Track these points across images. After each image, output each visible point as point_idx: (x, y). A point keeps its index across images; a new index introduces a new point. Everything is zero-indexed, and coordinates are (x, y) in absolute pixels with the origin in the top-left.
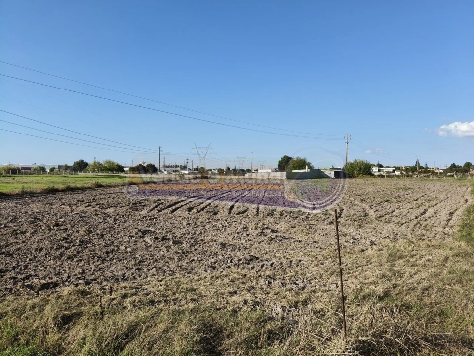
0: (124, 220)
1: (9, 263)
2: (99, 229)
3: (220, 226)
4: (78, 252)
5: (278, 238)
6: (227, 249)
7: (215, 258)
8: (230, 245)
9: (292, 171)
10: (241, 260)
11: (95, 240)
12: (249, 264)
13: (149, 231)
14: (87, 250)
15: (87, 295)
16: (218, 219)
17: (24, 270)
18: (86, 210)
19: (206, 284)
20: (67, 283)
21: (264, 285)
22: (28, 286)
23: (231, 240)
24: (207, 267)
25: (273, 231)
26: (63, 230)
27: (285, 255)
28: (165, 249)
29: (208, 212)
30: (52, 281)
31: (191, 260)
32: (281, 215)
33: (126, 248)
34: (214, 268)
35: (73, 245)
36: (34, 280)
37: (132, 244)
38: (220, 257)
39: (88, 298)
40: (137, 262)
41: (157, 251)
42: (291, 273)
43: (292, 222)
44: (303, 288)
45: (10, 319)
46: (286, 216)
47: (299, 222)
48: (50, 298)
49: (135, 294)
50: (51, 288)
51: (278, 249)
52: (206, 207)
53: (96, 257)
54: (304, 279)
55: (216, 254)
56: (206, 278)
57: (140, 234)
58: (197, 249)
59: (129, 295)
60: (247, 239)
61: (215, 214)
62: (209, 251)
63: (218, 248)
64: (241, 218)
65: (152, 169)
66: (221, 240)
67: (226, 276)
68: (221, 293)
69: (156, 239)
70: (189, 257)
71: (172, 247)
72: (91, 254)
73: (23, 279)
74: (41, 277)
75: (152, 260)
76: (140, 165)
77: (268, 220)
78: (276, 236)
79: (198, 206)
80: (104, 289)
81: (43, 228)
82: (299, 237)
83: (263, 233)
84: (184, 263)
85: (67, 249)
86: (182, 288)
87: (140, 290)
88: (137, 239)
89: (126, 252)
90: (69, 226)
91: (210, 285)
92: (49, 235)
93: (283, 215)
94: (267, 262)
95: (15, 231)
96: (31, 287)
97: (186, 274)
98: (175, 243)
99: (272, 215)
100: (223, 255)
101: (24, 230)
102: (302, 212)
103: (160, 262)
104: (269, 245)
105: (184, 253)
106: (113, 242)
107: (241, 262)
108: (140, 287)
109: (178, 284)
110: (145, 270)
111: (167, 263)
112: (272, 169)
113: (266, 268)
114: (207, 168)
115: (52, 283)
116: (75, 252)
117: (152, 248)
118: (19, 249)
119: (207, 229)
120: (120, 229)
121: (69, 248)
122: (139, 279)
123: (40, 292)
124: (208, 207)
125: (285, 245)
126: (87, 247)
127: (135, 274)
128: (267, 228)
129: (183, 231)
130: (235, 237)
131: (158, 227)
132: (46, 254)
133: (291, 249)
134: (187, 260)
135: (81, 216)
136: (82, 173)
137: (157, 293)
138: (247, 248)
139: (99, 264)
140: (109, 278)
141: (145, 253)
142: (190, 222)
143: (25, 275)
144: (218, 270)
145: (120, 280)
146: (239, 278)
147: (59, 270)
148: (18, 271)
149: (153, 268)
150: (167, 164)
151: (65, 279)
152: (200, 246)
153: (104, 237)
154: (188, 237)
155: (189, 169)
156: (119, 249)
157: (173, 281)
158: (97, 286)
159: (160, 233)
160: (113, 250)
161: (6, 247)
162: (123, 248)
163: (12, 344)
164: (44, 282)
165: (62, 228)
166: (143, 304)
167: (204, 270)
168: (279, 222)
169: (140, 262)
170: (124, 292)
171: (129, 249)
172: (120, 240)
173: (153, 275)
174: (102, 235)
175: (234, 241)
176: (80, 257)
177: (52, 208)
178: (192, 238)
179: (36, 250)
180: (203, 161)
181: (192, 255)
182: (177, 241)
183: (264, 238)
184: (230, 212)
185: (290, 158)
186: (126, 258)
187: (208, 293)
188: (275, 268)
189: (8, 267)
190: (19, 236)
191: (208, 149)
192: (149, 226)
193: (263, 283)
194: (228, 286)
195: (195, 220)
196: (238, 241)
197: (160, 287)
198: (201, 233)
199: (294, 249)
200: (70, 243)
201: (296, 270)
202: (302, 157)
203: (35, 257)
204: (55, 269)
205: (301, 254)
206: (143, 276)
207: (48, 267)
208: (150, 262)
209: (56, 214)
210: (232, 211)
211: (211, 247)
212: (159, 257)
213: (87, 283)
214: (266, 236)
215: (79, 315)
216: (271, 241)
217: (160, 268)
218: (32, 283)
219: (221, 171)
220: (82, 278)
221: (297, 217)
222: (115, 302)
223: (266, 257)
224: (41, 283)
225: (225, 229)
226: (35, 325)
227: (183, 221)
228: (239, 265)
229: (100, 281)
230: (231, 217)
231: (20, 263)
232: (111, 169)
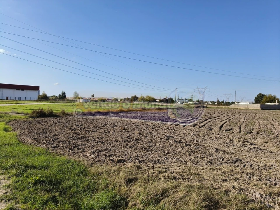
0: (157, 129)
1: (103, 147)
2: (145, 133)
3: (214, 137)
4: (135, 145)
5: (255, 149)
6: (219, 152)
7: (212, 157)
8: (221, 150)
9: (265, 104)
10: (229, 160)
11: (143, 139)
12: (235, 163)
13: (171, 136)
14: (139, 144)
15: (140, 168)
16: (213, 133)
17: (110, 151)
18: (138, 122)
19: (207, 172)
20: (130, 161)
21: (246, 178)
22: (112, 160)
23: (222, 147)
24: (207, 162)
25: (251, 144)
26: (128, 132)
27: (261, 160)
28: (181, 148)
29: (206, 128)
30: (123, 158)
31: (196, 156)
32: (257, 133)
33: (159, 145)
34: (212, 163)
35: (132, 141)
36: (115, 157)
37: (162, 143)
38: (215, 157)
39: (140, 170)
40: (166, 153)
41: (176, 149)
42: (265, 173)
43: (265, 139)
44: (275, 184)
45: (105, 176)
46: (261, 134)
47: (271, 139)
48: (122, 167)
49: (165, 172)
50: (122, 162)
51: (255, 156)
52: (205, 125)
53: (144, 148)
54: (275, 178)
55: (212, 155)
56: (206, 168)
57: (166, 138)
58: (200, 150)
59: (162, 172)
60: (233, 147)
61: (211, 130)
62: (208, 152)
63: (214, 151)
64: (228, 134)
65: (172, 101)
66: (215, 147)
67: (219, 169)
68: (217, 179)
69: (176, 141)
70: (195, 155)
71: (185, 147)
72: (141, 146)
73: (109, 156)
74: (117, 156)
75: (173, 154)
76: (165, 98)
77: (248, 137)
78: (254, 148)
79: (199, 124)
80: (149, 167)
81: (118, 130)
82: (271, 149)
83: (245, 145)
84: (192, 157)
85: (129, 142)
86: (192, 173)
87: (168, 170)
88: (165, 141)
89: (159, 147)
90: (130, 130)
91: (209, 173)
92: (121, 134)
93: (259, 134)
94: (248, 164)
95: (105, 131)
96: (113, 161)
97: (194, 164)
98: (186, 145)
99: (250, 133)
100: (217, 156)
101: (109, 131)
102: (273, 133)
103: (178, 155)
104: (249, 153)
105: (192, 152)
106: (152, 141)
107: (229, 162)
108: (167, 168)
109: (190, 170)
110: (170, 159)
111: (182, 157)
112: (250, 102)
113: (247, 168)
114: (205, 101)
115: (123, 160)
116: (133, 145)
117: (173, 147)
118: (107, 140)
119: (206, 138)
120: (155, 134)
121: (130, 142)
122: (167, 163)
123: (117, 164)
124: (206, 125)
125: (261, 154)
126: (139, 142)
127: (165, 160)
128: (247, 142)
129: (191, 138)
130: (225, 145)
131: (176, 135)
132: (120, 144)
133: (265, 157)
134: (194, 156)
135: (136, 125)
137: (177, 173)
138: (233, 154)
139: (145, 152)
140: (151, 161)
141: (170, 149)
142: (195, 133)
143: (110, 154)
144: (214, 165)
145: (157, 163)
146: (229, 172)
147: (126, 153)
148: (107, 151)
149: (174, 158)
150: (180, 98)
151: (129, 158)
152: (202, 149)
153: (148, 137)
154: (194, 142)
155: (193, 101)
156: (155, 145)
157: (187, 168)
158: (145, 164)
159: (178, 138)
160: (152, 145)
161: (102, 138)
162: (157, 144)
163: (106, 188)
164: (119, 159)
165: (126, 131)
166: (170, 178)
167: (205, 163)
168: (256, 138)
169: (167, 154)
170: (159, 170)
171: (161, 146)
172: (156, 140)
173: (175, 162)
174: (147, 136)
175: (224, 148)
176: (136, 147)
177: (122, 120)
178: (196, 143)
179: (115, 141)
180: (202, 97)
181: (197, 153)
182: (187, 144)
183: (245, 148)
184: (220, 129)
185: (264, 95)
186: (159, 151)
187: (208, 178)
188: (254, 168)
189: (102, 149)
190: (107, 134)
191: (205, 89)
192: (171, 134)
193: (245, 177)
194: (222, 176)
195: (198, 132)
196: (226, 148)
197: (179, 170)
198: (202, 141)
199: (267, 157)
200: (131, 139)
201: (269, 171)
202: (273, 95)
203: (114, 145)
204: (124, 152)
205: (273, 161)
206: (169, 162)
207: (121, 151)
208: (173, 155)
209: (124, 123)
210: (222, 129)
211: (209, 150)
212: (178, 152)
213: (140, 162)
214: (246, 147)
215: (137, 179)
216: (250, 150)
217: (179, 159)
218: (114, 158)
219: (213, 103)
220: (137, 159)
221: (269, 136)
222: (154, 174)
223: (247, 160)
224: (117, 159)
225: (218, 140)
226: (116, 181)
227: (190, 133)
228: (228, 164)
229: (146, 162)
230: (221, 133)
231: (108, 148)
232: (150, 101)
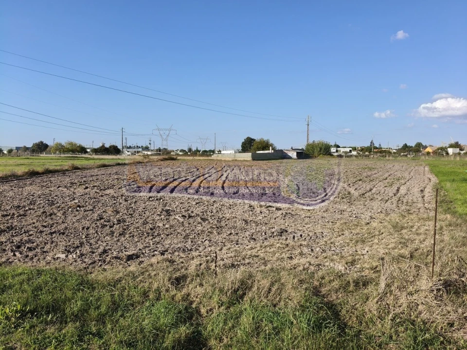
9: (258, 152)
65: (115, 150)
76: (103, 146)
112: (236, 149)
114: (169, 149)
136: (43, 155)
155: (151, 150)
180: (165, 143)
185: (254, 140)
191: (170, 130)
202: (265, 139)
232: (73, 151)
